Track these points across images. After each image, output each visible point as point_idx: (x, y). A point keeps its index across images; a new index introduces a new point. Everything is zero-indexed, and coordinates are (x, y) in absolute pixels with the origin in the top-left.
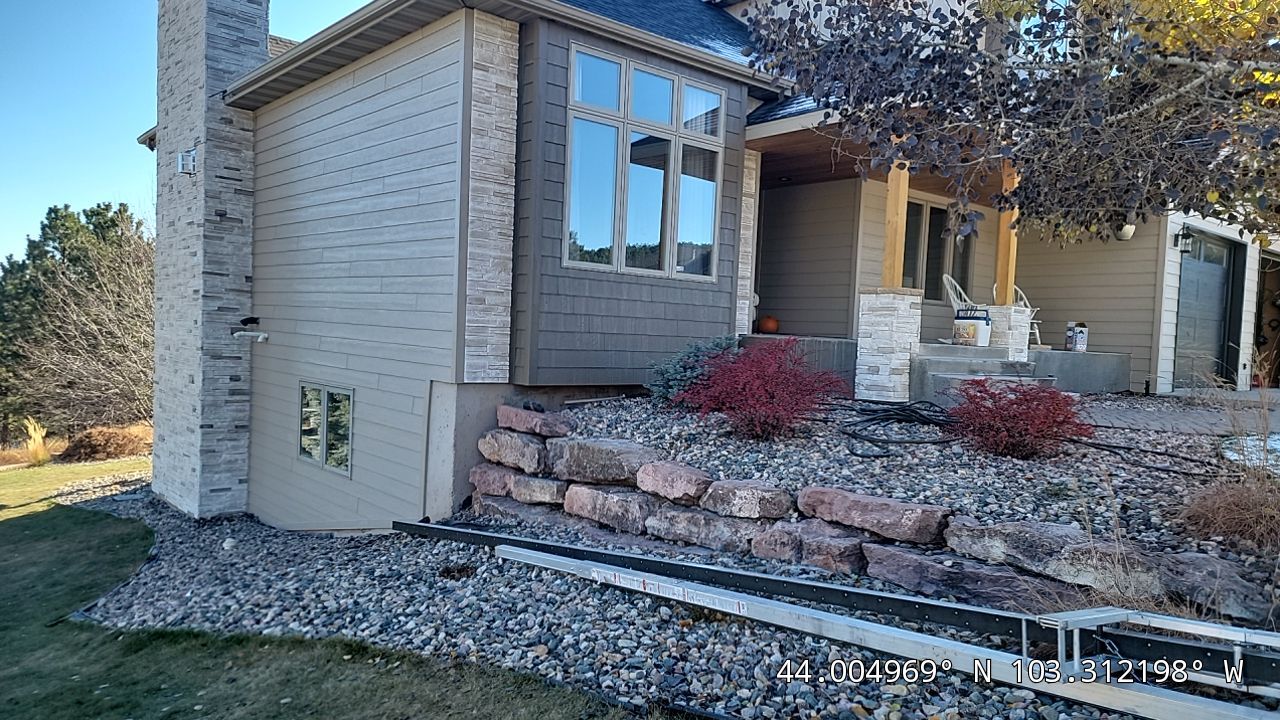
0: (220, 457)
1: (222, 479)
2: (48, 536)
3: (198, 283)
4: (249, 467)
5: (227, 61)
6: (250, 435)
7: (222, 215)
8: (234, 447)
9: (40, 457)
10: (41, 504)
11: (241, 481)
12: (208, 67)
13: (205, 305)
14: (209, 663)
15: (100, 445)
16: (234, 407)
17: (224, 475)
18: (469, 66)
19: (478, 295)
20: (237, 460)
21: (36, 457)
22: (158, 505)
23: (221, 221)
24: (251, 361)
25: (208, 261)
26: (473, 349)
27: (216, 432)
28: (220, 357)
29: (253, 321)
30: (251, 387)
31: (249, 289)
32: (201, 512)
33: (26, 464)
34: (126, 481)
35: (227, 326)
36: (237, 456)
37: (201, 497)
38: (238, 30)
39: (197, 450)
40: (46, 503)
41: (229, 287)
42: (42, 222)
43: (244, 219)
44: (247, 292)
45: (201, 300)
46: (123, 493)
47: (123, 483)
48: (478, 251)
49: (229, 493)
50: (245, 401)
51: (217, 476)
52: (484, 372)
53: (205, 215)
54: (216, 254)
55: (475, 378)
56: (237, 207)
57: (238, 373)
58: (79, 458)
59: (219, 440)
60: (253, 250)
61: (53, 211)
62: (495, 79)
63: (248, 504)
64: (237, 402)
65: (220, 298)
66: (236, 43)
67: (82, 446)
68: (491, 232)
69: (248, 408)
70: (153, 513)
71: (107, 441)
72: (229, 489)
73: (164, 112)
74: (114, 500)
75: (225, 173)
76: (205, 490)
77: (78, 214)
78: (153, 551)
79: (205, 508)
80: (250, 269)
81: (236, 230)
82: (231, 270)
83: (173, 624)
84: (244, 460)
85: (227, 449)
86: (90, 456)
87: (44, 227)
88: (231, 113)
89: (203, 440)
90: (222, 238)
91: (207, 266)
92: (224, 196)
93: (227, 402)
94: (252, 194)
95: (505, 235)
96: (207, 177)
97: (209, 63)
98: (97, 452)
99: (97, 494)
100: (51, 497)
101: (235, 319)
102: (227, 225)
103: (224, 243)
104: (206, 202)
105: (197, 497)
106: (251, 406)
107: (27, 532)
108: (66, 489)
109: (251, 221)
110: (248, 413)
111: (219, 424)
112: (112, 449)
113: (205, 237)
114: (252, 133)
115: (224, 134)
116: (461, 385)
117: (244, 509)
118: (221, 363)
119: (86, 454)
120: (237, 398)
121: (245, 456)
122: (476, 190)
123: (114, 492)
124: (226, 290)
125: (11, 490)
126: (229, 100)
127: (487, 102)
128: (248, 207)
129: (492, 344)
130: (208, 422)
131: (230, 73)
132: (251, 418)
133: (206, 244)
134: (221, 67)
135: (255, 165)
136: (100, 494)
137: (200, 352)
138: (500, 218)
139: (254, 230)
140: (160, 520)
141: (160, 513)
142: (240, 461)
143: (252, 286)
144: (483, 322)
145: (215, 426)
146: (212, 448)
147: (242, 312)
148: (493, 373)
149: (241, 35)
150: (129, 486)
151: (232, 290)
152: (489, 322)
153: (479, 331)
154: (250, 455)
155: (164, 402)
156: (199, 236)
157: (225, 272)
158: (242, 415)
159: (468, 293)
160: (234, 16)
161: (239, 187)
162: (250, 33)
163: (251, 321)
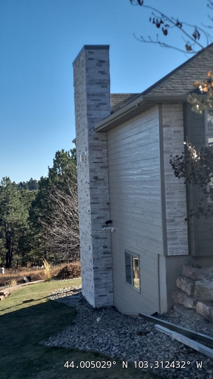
0: (102, 281)
1: (103, 291)
2: (44, 313)
3: (89, 208)
4: (113, 286)
5: (95, 114)
6: (113, 271)
7: (96, 178)
8: (107, 277)
9: (49, 277)
10: (44, 299)
11: (110, 292)
12: (88, 119)
13: (92, 216)
15: (70, 271)
16: (105, 260)
17: (103, 289)
18: (161, 127)
19: (171, 218)
20: (108, 283)
21: (47, 277)
22: (83, 301)
23: (96, 181)
24: (111, 239)
25: (92, 198)
26: (171, 241)
27: (99, 271)
28: (99, 238)
29: (110, 222)
30: (112, 250)
31: (108, 208)
32: (96, 305)
33: (43, 280)
34: (75, 290)
35: (101, 225)
36: (108, 281)
37: (95, 299)
38: (98, 100)
39: (92, 278)
40: (46, 299)
41: (100, 208)
42: (54, 159)
43: (105, 178)
44: (108, 209)
45: (90, 215)
46: (73, 295)
47: (74, 290)
48: (170, 200)
49: (106, 297)
50: (109, 257)
51: (101, 289)
52: (177, 251)
53: (90, 179)
54: (95, 195)
55: (173, 254)
56: (101, 174)
57: (106, 245)
58: (63, 277)
59: (100, 274)
60: (109, 191)
61: (58, 153)
62: (173, 129)
63: (114, 302)
64: (107, 257)
65: (97, 213)
66: (98, 106)
67: (64, 272)
68: (176, 191)
69: (111, 260)
70: (80, 305)
71: (73, 270)
72: (106, 295)
73: (78, 134)
74: (69, 298)
75: (96, 160)
76: (97, 295)
78: (74, 321)
79: (98, 303)
80: (108, 199)
81: (102, 184)
82: (101, 201)
83: (61, 345)
84: (111, 283)
85: (104, 278)
86: (67, 277)
88: (97, 135)
89: (94, 274)
90: (97, 188)
91: (92, 200)
92: (97, 170)
93: (102, 257)
94: (107, 167)
95: (182, 192)
96: (90, 163)
97: (89, 117)
98: (69, 275)
99: (64, 295)
100: (48, 296)
101: (103, 221)
102: (98, 182)
103: (98, 190)
104: (90, 174)
105: (94, 298)
106: (112, 258)
107: (38, 311)
108: (54, 293)
109: (108, 179)
110: (111, 262)
111: (100, 267)
112: (75, 274)
113: (90, 188)
114: (106, 142)
115: (95, 144)
116: (167, 257)
117: (112, 304)
118: (99, 241)
119: (66, 276)
120: (106, 255)
121: (111, 281)
122: (167, 175)
123: (70, 295)
124: (99, 209)
125: (36, 293)
126: (96, 131)
127: (170, 139)
128: (106, 173)
129: (179, 239)
130: (96, 266)
131: (96, 118)
132: (112, 264)
133: (91, 192)
134: (93, 117)
135: (108, 155)
136: (65, 296)
137: (91, 236)
138: (179, 185)
139: (109, 183)
140: (82, 308)
141: (83, 305)
142: (109, 283)
143: (110, 207)
144: (175, 229)
145: (99, 268)
146: (98, 277)
147: (106, 218)
148: (181, 251)
149: (99, 102)
150: (76, 292)
151: (101, 209)
152: (177, 229)
153: (174, 233)
154: (113, 280)
155: (83, 257)
156: (88, 188)
157: (98, 202)
158: (109, 263)
159: (167, 218)
160: (97, 95)
161: (102, 166)
162: (103, 100)
163: (109, 222)
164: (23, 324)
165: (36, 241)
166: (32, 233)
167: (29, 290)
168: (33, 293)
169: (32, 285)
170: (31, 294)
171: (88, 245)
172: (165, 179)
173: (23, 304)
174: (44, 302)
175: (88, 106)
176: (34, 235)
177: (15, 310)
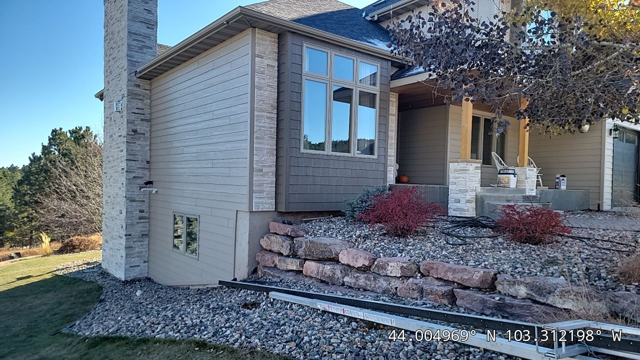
0: (135, 250)
1: (135, 261)
2: (52, 290)
3: (124, 165)
4: (149, 255)
5: (137, 57)
6: (149, 239)
7: (135, 131)
8: (141, 245)
9: (48, 252)
10: (48, 275)
11: (144, 262)
12: (128, 60)
13: (127, 175)
14: (130, 352)
15: (77, 245)
16: (141, 225)
17: (136, 259)
18: (254, 56)
19: (259, 167)
20: (142, 251)
21: (46, 252)
22: (104, 274)
23: (135, 134)
24: (149, 203)
25: (129, 154)
26: (257, 194)
27: (132, 238)
28: (134, 201)
30: (149, 215)
31: (148, 167)
32: (125, 277)
33: (41, 255)
34: (89, 263)
35: (138, 186)
36: (143, 249)
37: (126, 270)
38: (142, 42)
39: (123, 247)
40: (51, 274)
42: (49, 137)
43: (145, 133)
44: (147, 169)
45: (125, 173)
46: (88, 269)
47: (88, 264)
48: (259, 146)
49: (139, 268)
50: (146, 222)
51: (133, 259)
52: (263, 205)
53: (127, 132)
54: (132, 150)
55: (259, 208)
56: (142, 128)
57: (143, 209)
58: (67, 252)
59: (134, 242)
60: (150, 148)
61: (54, 131)
62: (266, 62)
63: (148, 273)
64: (143, 223)
65: (134, 172)
66: (141, 48)
67: (68, 246)
68: (266, 136)
69: (148, 226)
70: (102, 278)
71: (80, 243)
72: (139, 266)
73: (107, 82)
74: (84, 272)
75: (136, 111)
76: (127, 266)
77: (67, 132)
78: (102, 297)
79: (128, 276)
80: (149, 157)
81: (142, 139)
82: (139, 158)
83: (112, 333)
84: (146, 252)
85: (138, 246)
86: (72, 251)
87: (50, 139)
88: (139, 82)
89: (126, 242)
90: (135, 143)
91: (128, 157)
92: (137, 122)
93: (138, 223)
94: (149, 121)
95: (272, 137)
96: (128, 113)
97: (129, 58)
98: (75, 249)
100: (53, 271)
101: (141, 182)
102: (137, 136)
103: (136, 145)
104: (127, 125)
105: (124, 270)
106: (149, 224)
107: (42, 289)
108: (61, 267)
109: (149, 134)
110: (148, 228)
111: (134, 234)
112: (82, 247)
113: (127, 142)
114: (149, 91)
115: (136, 92)
116: (251, 212)
117: (146, 275)
118: (134, 204)
119: (70, 250)
120: (142, 221)
121: (147, 249)
122: (258, 116)
123: (84, 268)
124: (137, 168)
125: (34, 268)
126: (138, 75)
127: (263, 73)
128: (147, 127)
129: (267, 192)
130: (129, 233)
131: (139, 62)
132: (149, 230)
133: (128, 146)
134: (134, 60)
135: (151, 107)
136: (76, 269)
137: (125, 198)
138: (269, 130)
139: (151, 138)
140: (106, 281)
141: (106, 278)
142: (144, 252)
143: (149, 166)
144: (262, 180)
145: (132, 235)
146: (130, 246)
147: (144, 179)
148: (267, 206)
149: (144, 44)
150: (91, 265)
151: (140, 168)
152: (264, 181)
153: (260, 185)
154: (149, 249)
155: (107, 224)
156: (124, 142)
157: (137, 159)
158: (145, 229)
159: (254, 167)
160: (140, 35)
161: (143, 118)
162: (148, 43)
163: (149, 183)
164: (22, 305)
165: (21, 220)
166: (17, 212)
167: (22, 266)
168: (30, 269)
169: (25, 261)
170: (26, 270)
171: (118, 208)
172: (255, 120)
173: (16, 282)
174: (48, 278)
175: (129, 45)
176: (18, 214)
177: (6, 289)
